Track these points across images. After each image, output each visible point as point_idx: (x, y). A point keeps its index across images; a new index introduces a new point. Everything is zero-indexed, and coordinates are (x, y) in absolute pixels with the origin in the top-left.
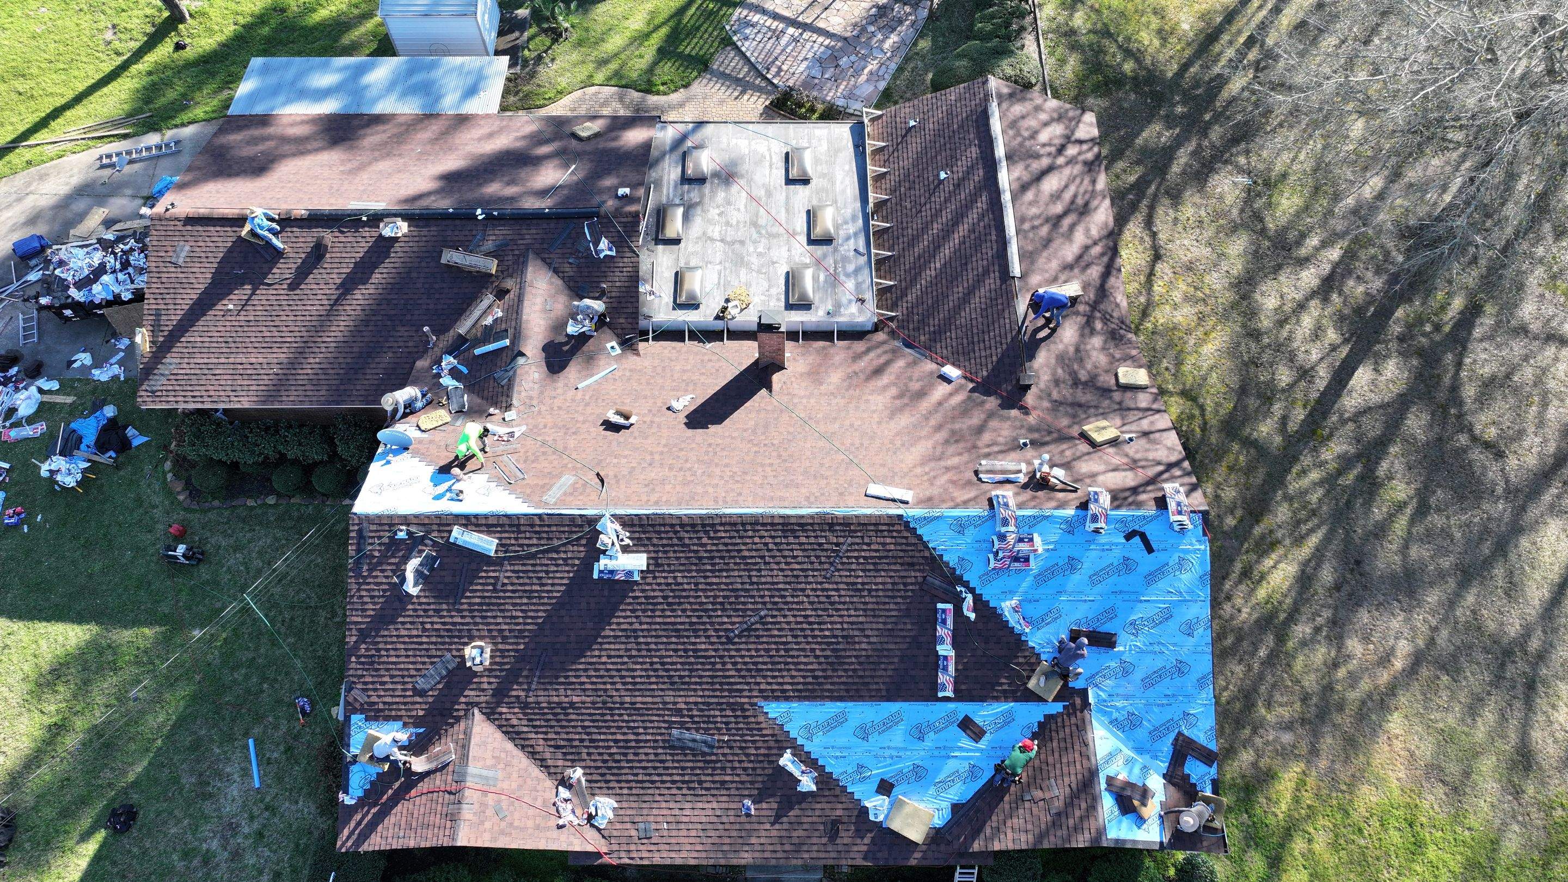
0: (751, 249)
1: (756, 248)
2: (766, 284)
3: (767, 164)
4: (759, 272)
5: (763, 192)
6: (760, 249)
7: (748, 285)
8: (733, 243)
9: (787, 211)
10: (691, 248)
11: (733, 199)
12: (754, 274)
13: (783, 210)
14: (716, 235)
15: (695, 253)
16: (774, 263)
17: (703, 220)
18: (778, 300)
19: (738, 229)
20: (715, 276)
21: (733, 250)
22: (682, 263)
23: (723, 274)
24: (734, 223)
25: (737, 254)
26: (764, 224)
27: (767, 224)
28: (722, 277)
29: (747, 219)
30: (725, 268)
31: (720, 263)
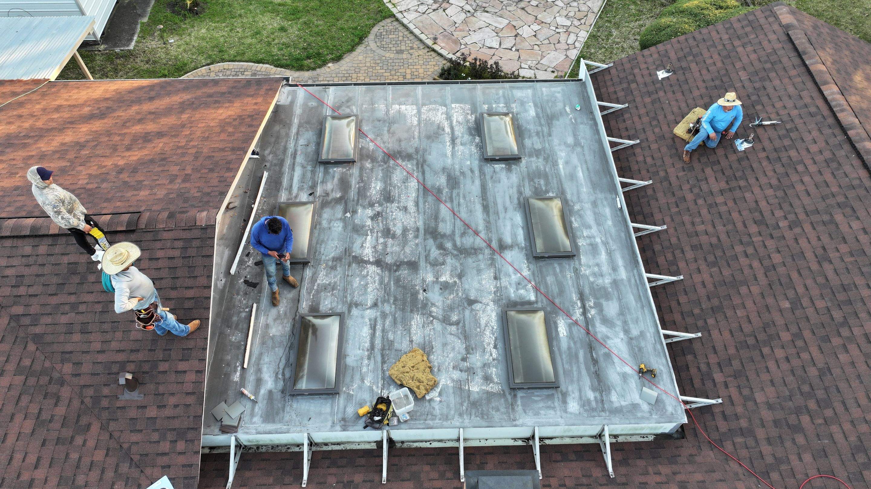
0: (430, 278)
1: (437, 277)
2: (459, 345)
3: (448, 139)
4: (446, 320)
5: (442, 180)
6: (445, 278)
7: (427, 348)
8: (398, 265)
9: (486, 208)
10: (323, 279)
11: (395, 193)
12: (437, 325)
13: (478, 208)
14: (368, 253)
15: (330, 288)
16: (471, 302)
17: (345, 227)
18: (487, 379)
19: (404, 242)
20: (366, 331)
21: (398, 280)
22: (304, 306)
23: (379, 327)
24: (399, 232)
25: (404, 287)
26: (448, 232)
27: (454, 232)
28: (378, 333)
29: (420, 224)
30: (384, 316)
31: (375, 305)
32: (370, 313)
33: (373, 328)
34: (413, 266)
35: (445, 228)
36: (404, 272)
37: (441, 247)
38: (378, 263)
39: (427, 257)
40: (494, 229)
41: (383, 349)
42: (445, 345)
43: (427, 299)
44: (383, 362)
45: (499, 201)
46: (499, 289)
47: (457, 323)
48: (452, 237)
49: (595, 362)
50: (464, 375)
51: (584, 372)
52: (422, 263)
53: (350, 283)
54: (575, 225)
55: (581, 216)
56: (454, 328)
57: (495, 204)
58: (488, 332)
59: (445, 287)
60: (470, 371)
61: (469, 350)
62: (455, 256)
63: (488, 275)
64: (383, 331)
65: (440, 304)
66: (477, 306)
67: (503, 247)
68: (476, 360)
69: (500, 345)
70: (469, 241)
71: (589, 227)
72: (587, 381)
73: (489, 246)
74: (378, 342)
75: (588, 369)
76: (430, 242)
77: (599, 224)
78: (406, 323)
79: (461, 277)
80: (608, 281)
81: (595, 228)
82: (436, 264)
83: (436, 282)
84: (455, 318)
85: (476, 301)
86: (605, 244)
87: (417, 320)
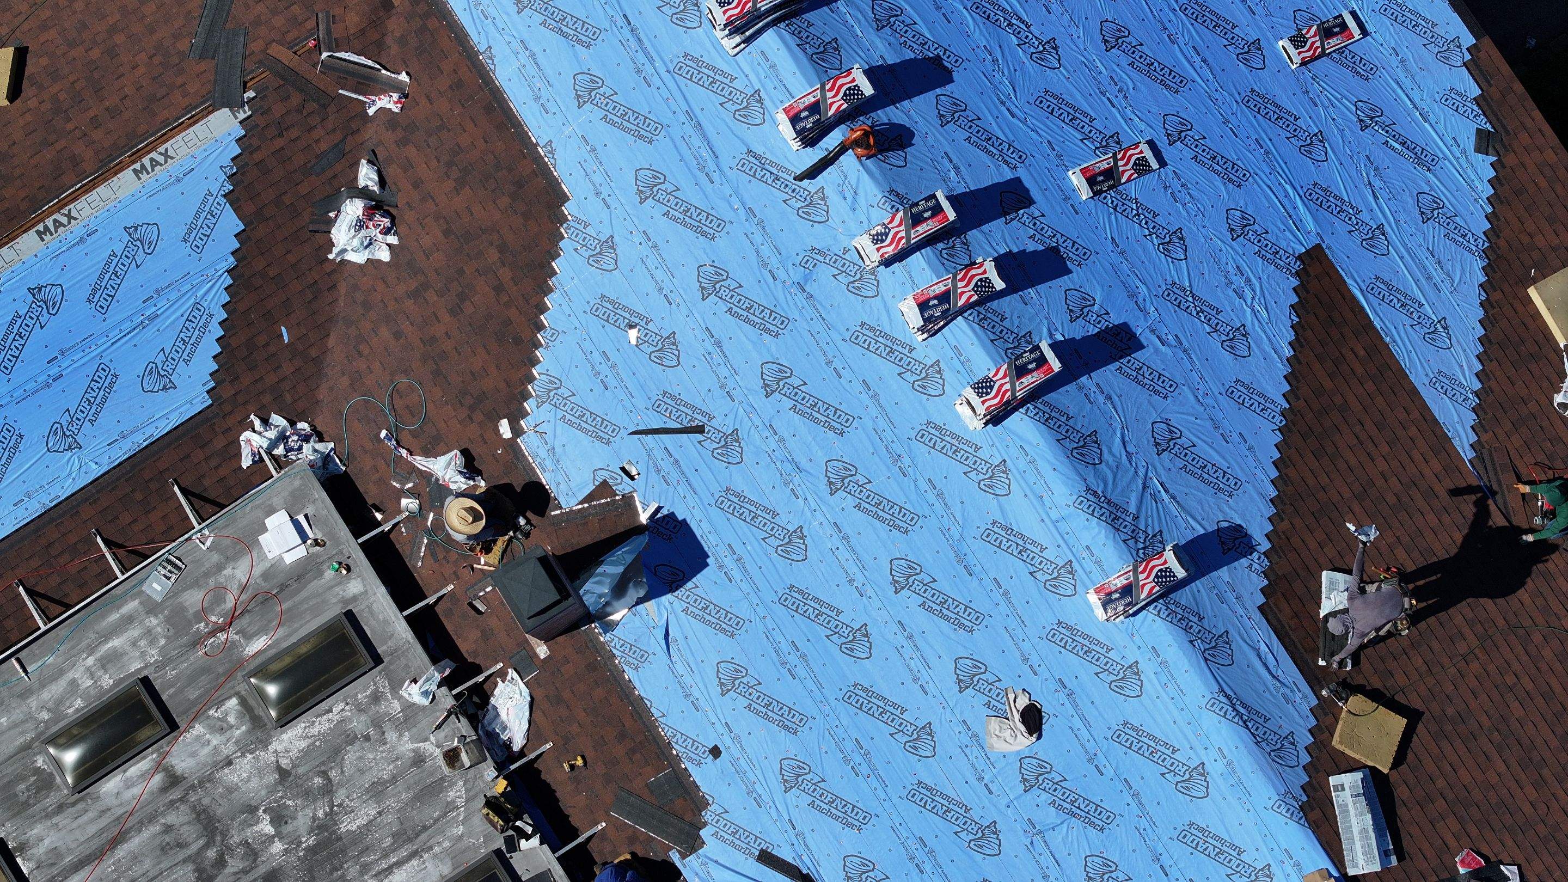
0: (277, 847)
1: (270, 839)
2: (351, 755)
4: (328, 790)
6: (266, 827)
7: (377, 791)
9: (115, 843)
12: (340, 796)
13: (122, 851)
16: (283, 774)
18: (376, 698)
23: (384, 864)
25: (310, 871)
26: (190, 867)
27: (185, 861)
28: (393, 859)
30: (365, 869)
33: (389, 870)
37: (220, 862)
39: (245, 872)
40: (149, 809)
41: (410, 840)
42: (361, 771)
43: (311, 832)
44: (425, 828)
45: (92, 829)
46: (244, 751)
47: (324, 774)
48: (195, 859)
49: (282, 588)
50: (387, 726)
51: (304, 594)
52: (262, 870)
54: (79, 703)
55: (60, 702)
56: (332, 774)
57: (102, 831)
58: (315, 730)
59: (279, 819)
60: (377, 723)
61: (351, 739)
62: (224, 835)
63: (230, 776)
64: (385, 856)
65: (309, 812)
66: (285, 763)
67: (173, 780)
68: (359, 724)
69: (323, 706)
70: (190, 832)
71: (74, 683)
72: (315, 586)
73: (182, 800)
74: (403, 853)
75: (298, 591)
77: (61, 672)
78: (358, 836)
79: (252, 810)
80: (154, 621)
81: (70, 675)
82: (252, 852)
83: (279, 835)
84: (318, 781)
85: (279, 769)
86: (91, 650)
87: (348, 825)
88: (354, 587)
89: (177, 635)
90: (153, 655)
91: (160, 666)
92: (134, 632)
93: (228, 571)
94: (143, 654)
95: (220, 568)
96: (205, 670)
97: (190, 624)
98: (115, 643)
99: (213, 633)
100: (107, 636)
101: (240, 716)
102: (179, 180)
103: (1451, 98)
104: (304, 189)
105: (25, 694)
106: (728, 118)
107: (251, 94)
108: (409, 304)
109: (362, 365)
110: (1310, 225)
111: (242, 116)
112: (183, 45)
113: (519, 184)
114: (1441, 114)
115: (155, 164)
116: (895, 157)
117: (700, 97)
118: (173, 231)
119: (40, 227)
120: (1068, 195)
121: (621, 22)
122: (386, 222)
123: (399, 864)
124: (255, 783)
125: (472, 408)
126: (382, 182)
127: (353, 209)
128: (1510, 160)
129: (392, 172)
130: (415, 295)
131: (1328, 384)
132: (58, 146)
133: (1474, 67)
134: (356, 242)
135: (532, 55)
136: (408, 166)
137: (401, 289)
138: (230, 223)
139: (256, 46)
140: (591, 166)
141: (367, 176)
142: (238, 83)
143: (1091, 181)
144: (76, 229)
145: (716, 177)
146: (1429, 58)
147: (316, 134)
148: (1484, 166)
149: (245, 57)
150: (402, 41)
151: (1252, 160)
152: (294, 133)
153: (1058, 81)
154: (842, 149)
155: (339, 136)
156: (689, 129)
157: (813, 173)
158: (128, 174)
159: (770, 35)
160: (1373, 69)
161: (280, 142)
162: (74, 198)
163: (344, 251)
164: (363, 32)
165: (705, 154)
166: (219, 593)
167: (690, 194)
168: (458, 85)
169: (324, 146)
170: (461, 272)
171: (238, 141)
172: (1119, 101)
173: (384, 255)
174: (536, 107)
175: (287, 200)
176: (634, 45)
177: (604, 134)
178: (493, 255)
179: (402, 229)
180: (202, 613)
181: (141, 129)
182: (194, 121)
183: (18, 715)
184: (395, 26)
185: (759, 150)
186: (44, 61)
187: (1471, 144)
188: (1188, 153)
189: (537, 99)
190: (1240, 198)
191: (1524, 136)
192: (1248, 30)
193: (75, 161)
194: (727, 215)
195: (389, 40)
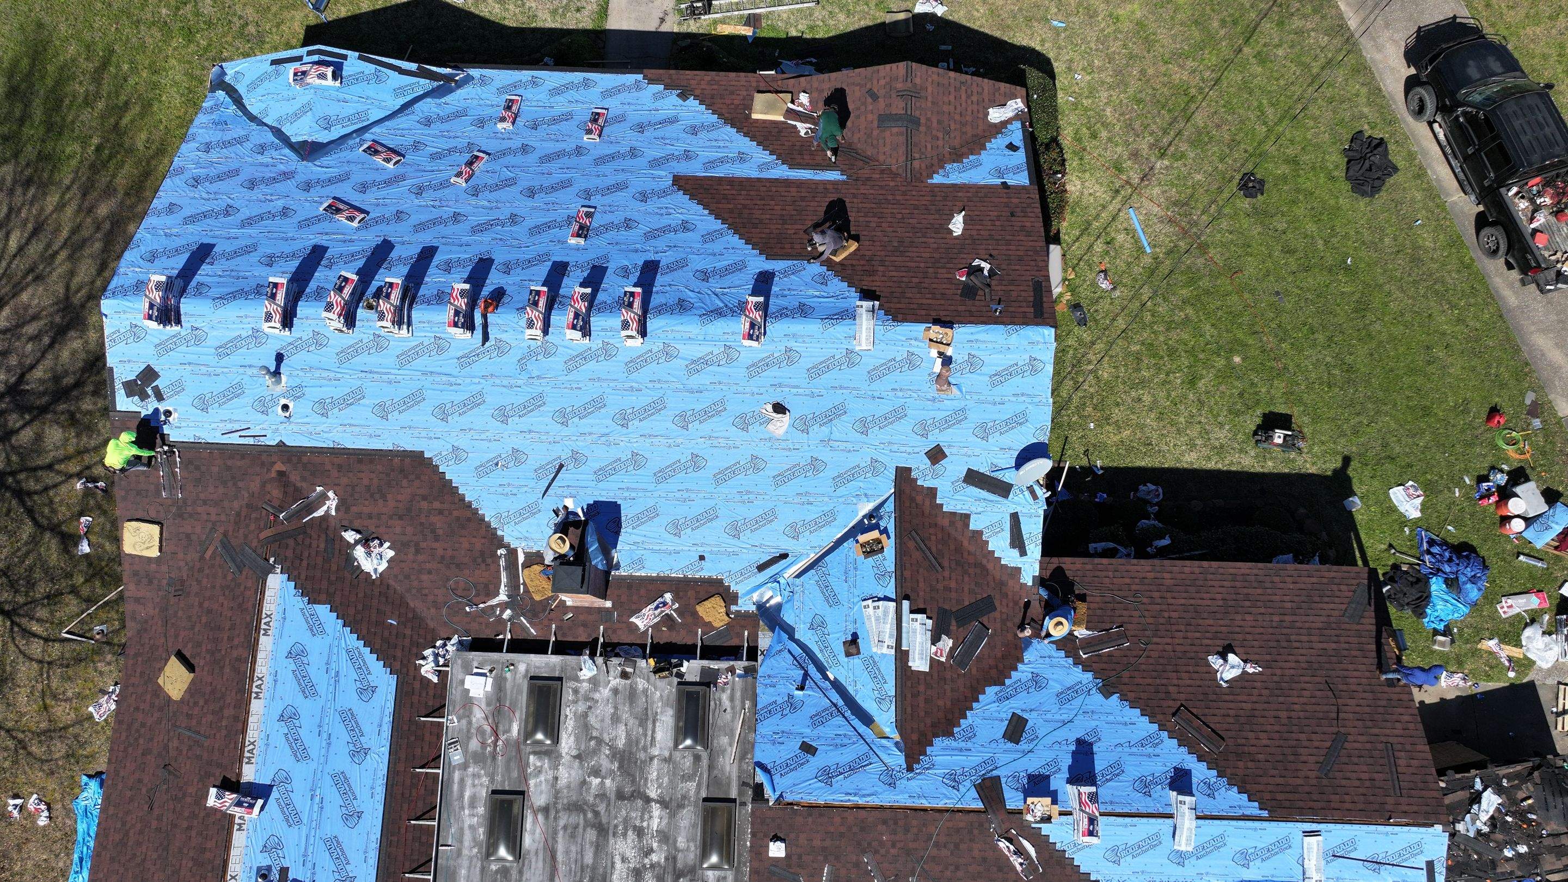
10: (692, 787)
12: (606, 738)
15: (686, 778)
17: (675, 841)
18: (576, 691)
19: (626, 821)
20: (659, 735)
21: (633, 781)
22: (705, 762)
23: (649, 739)
24: (630, 833)
25: (629, 774)
26: (589, 829)
27: (584, 830)
28: (650, 733)
29: (612, 841)
30: (645, 749)
31: (652, 759)
32: (655, 751)
33: (653, 738)
34: (620, 796)
35: (591, 835)
36: (628, 789)
37: (597, 814)
38: (648, 800)
39: (608, 805)
40: (550, 830)
41: (647, 719)
42: (602, 721)
43: (612, 762)
44: (646, 709)
45: (540, 864)
46: (555, 767)
47: (592, 738)
48: (587, 824)
49: (499, 700)
50: (591, 695)
51: (509, 692)
52: (613, 797)
53: (671, 781)
54: (481, 830)
55: (474, 839)
56: (594, 734)
57: (544, 860)
58: (570, 729)
59: (596, 772)
60: (587, 698)
61: (585, 715)
62: (586, 803)
63: (562, 782)
64: (646, 735)
65: (603, 757)
66: (574, 753)
67: (546, 810)
68: (581, 707)
69: (562, 718)
70: (575, 818)
71: (471, 827)
72: (509, 685)
73: (557, 812)
74: (650, 726)
75: (505, 694)
76: (604, 820)
77: (462, 829)
78: (630, 741)
79: (584, 782)
80: (471, 770)
81: (466, 826)
82: (602, 796)
83: (603, 778)
84: (593, 743)
85: (575, 757)
86: (462, 808)
87: (621, 743)
88: (522, 668)
89: (485, 763)
90: (485, 780)
91: (492, 781)
92: (469, 782)
93: (474, 720)
94: (481, 785)
95: (470, 723)
96: (508, 761)
97: (483, 754)
98: (467, 794)
99: (495, 745)
100: (461, 796)
101: (540, 759)
102: (285, 618)
103: (657, 97)
104: (334, 568)
105: (459, 853)
106: (437, 357)
107: (272, 560)
108: (421, 558)
109: (431, 598)
110: (663, 173)
111: (279, 571)
112: (230, 577)
113: (402, 471)
114: (658, 104)
115: (267, 624)
116: (506, 299)
117: (420, 363)
118: (305, 638)
119: (254, 695)
120: (577, 248)
121: (363, 375)
122: (376, 542)
123: (654, 731)
124: (573, 773)
125: (484, 561)
126: (358, 532)
127: (359, 552)
128: (697, 92)
129: (357, 524)
130: (418, 551)
131: (731, 206)
132: (227, 662)
133: (652, 81)
134: (375, 561)
135: (350, 425)
136: (359, 515)
137: (411, 556)
138: (323, 611)
139: (255, 543)
140: (416, 432)
141: (350, 536)
142: (262, 562)
143: (579, 235)
144: (268, 680)
145: (459, 381)
146: (636, 94)
147: (314, 544)
148: (692, 103)
149: (255, 551)
150: (304, 479)
151: (621, 177)
152: (306, 554)
153: (530, 222)
154: (485, 317)
155: (323, 536)
156: (430, 379)
157: (486, 338)
158: (263, 639)
159: (414, 314)
160: (623, 116)
161: (305, 563)
162: (253, 670)
163: (375, 570)
164: (285, 492)
165: (444, 378)
166: (480, 730)
167: (458, 398)
168: (340, 467)
169: (322, 546)
170: (422, 524)
171: (289, 579)
172: (557, 207)
173: (391, 553)
174: (374, 440)
175: (333, 578)
176: (376, 376)
177: (406, 418)
178: (424, 505)
179: (385, 537)
180: (483, 744)
181: (248, 618)
182: (263, 593)
183: (465, 863)
184: (294, 477)
185: (460, 354)
186: (190, 645)
187: (680, 101)
188: (599, 197)
189: (371, 436)
190: (632, 190)
191: (692, 82)
192: (570, 145)
193: (239, 659)
194: (479, 388)
195: (299, 485)
